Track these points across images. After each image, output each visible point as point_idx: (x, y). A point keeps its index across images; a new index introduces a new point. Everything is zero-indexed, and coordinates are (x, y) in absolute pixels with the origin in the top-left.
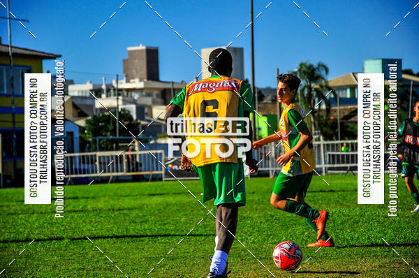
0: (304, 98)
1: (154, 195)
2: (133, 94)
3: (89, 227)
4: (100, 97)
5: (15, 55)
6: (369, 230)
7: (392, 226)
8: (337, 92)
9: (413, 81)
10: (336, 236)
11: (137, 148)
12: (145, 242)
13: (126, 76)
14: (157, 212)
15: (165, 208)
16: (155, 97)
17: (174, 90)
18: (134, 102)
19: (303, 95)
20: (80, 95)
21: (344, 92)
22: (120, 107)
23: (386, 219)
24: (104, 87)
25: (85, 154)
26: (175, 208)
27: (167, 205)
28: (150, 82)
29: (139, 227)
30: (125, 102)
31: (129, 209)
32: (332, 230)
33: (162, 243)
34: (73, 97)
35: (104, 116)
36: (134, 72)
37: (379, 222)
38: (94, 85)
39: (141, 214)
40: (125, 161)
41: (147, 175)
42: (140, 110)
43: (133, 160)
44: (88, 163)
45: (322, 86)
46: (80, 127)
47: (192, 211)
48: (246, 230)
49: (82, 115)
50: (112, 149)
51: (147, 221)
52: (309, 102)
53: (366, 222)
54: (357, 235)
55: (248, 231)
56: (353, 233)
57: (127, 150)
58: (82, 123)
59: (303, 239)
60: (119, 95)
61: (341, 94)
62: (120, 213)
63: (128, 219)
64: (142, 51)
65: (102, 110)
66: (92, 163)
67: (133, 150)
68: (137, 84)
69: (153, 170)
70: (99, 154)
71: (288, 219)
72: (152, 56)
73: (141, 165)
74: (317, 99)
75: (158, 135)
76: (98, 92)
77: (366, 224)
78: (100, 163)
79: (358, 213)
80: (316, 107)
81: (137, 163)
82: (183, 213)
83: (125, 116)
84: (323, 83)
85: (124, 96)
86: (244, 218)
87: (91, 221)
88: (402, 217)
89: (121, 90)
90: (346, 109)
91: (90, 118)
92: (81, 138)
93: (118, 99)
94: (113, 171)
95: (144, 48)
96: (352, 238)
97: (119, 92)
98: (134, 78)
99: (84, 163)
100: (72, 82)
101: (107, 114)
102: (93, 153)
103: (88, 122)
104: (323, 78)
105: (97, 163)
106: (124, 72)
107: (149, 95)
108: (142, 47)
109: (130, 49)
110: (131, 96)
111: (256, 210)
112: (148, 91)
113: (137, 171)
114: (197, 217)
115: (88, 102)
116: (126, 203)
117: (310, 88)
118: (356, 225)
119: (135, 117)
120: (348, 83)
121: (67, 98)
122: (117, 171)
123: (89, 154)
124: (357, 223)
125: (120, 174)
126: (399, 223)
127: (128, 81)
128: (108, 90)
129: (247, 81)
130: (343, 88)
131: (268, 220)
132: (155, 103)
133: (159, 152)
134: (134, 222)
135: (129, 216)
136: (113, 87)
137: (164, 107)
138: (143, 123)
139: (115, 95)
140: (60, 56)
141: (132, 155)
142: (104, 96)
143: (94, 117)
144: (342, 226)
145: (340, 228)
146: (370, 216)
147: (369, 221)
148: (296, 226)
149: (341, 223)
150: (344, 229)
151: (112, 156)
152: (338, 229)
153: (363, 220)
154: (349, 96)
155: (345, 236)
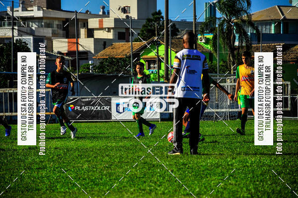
0: (223, 33)
2: (31, 23)
8: (260, 28)
10: (255, 188)
12: (42, 191)
13: (23, 3)
14: (56, 157)
15: (65, 154)
16: (55, 28)
17: (78, 20)
18: (32, 33)
19: (222, 29)
21: (268, 27)
22: (15, 38)
26: (76, 153)
27: (68, 150)
28: (50, 10)
30: (21, 33)
32: (251, 181)
33: (60, 192)
45: (243, 21)
47: (95, 157)
48: (156, 180)
51: (44, 168)
52: (229, 39)
53: (289, 174)
54: (278, 188)
55: (158, 180)
56: (274, 185)
59: (218, 191)
60: (14, 24)
61: (264, 30)
62: (14, 159)
63: (22, 165)
68: (36, 13)
71: (202, 168)
74: (237, 36)
79: (280, 163)
80: (237, 43)
82: (86, 159)
84: (245, 17)
85: (19, 26)
86: (154, 166)
89: (17, 19)
93: (13, 29)
94: (6, 111)
97: (14, 21)
98: (32, 6)
104: (245, 12)
107: (48, 26)
110: (28, 26)
111: (167, 157)
112: (48, 21)
114: (101, 164)
119: (32, 51)
120: (273, 17)
129: (160, 13)
130: (267, 23)
131: (180, 169)
132: (55, 35)
134: (29, 168)
135: (24, 161)
136: (8, 14)
137: (66, 40)
139: (9, 24)
144: (262, 178)
145: (259, 180)
146: (293, 167)
147: (293, 172)
148: (210, 177)
149: (261, 174)
150: (264, 181)
151: (5, 93)
152: (258, 181)
153: (286, 171)
154: (273, 32)
155: (266, 188)
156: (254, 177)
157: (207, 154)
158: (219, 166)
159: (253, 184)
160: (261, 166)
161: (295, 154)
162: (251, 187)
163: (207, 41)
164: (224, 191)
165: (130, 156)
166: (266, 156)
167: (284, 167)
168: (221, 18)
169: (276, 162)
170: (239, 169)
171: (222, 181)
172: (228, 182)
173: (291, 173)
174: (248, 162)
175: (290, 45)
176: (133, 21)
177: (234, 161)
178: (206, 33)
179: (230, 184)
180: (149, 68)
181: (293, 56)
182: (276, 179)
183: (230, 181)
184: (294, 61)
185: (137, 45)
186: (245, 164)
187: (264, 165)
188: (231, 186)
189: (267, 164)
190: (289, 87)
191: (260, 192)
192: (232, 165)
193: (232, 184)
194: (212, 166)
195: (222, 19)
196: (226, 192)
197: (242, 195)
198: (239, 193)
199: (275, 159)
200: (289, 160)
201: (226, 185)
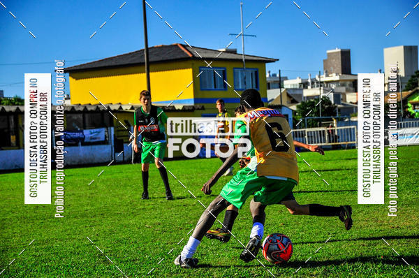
1: (350, 159)
2: (331, 85)
3: (303, 183)
4: (307, 88)
5: (246, 61)
11: (335, 125)
13: (326, 72)
16: (348, 86)
18: (332, 91)
20: (292, 87)
22: (322, 95)
24: (309, 81)
25: (298, 130)
28: (344, 75)
29: (340, 183)
30: (325, 91)
31: (332, 170)
34: (287, 89)
35: (310, 102)
36: (332, 68)
38: (302, 80)
39: (341, 174)
40: (327, 134)
41: (344, 144)
42: (337, 96)
43: (332, 133)
44: (300, 137)
46: (293, 110)
49: (294, 102)
50: (317, 126)
51: (346, 178)
57: (328, 127)
58: (294, 107)
60: (321, 86)
62: (326, 173)
63: (331, 177)
64: (338, 52)
65: (308, 97)
66: (302, 137)
67: (332, 126)
68: (334, 77)
69: (348, 141)
70: (307, 130)
72: (346, 56)
73: (339, 137)
75: (351, 115)
76: (305, 85)
78: (308, 137)
81: (336, 136)
83: (326, 101)
85: (324, 87)
87: (305, 179)
89: (322, 82)
91: (299, 104)
92: (293, 118)
93: (320, 89)
94: (318, 143)
95: (339, 50)
97: (321, 84)
98: (331, 73)
99: (296, 137)
100: (286, 79)
101: (312, 100)
102: (303, 130)
103: (298, 107)
105: (306, 137)
106: (324, 69)
107: (343, 85)
108: (338, 50)
109: (328, 52)
112: (343, 82)
113: (336, 142)
115: (298, 92)
116: (330, 165)
119: (333, 102)
121: (283, 90)
122: (321, 142)
123: (300, 130)
125: (323, 144)
127: (327, 76)
128: (313, 83)
132: (348, 91)
133: (352, 127)
134: (336, 179)
135: (332, 175)
136: (316, 80)
138: (339, 106)
139: (318, 86)
140: (278, 60)
141: (332, 130)
142: (309, 87)
143: (303, 103)
151: (317, 131)
165: (405, 169)
176: (402, 78)
180: (414, 109)
185: (405, 94)
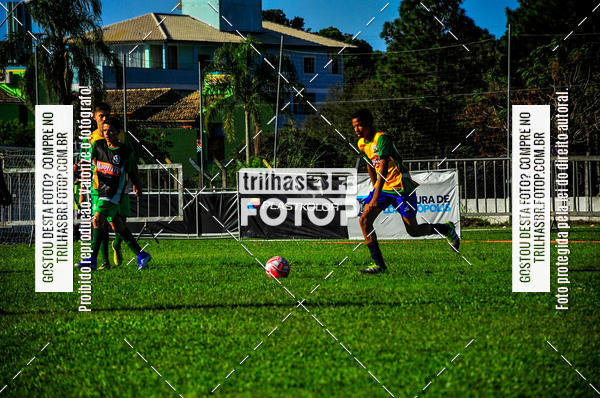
0: (48, 65)
6: (181, 365)
7: (231, 354)
8: (121, 57)
9: (285, 36)
10: (108, 378)
19: (45, 57)
21: (138, 55)
23: (219, 338)
32: (101, 365)
37: (204, 345)
45: (87, 42)
52: (59, 77)
53: (177, 346)
59: (33, 387)
74: (75, 71)
77: (176, 351)
79: (160, 326)
80: (75, 87)
84: (89, 33)
88: (255, 334)
90: (140, 95)
96: (144, 381)
104: (91, 23)
117: (60, 44)
118: (154, 353)
120: (146, 36)
124: (158, 348)
126: (247, 346)
144: (123, 356)
145: (118, 361)
146: (185, 333)
147: (183, 342)
148: (18, 359)
149: (122, 349)
150: (127, 362)
152: (115, 363)
153: (171, 341)
154: (147, 65)
155: (130, 377)
156: (107, 355)
157: (13, 313)
158: (38, 336)
159: (105, 370)
160: (123, 333)
161: (189, 307)
162: (102, 376)
163: (15, 81)
164: (46, 388)
166: (133, 313)
167: (167, 333)
168: (41, 35)
169: (153, 325)
170: (79, 342)
171: (42, 366)
172: (55, 367)
173: (181, 344)
174: (97, 326)
175: (181, 91)
177: (68, 325)
178: (13, 64)
179: (59, 372)
181: (186, 113)
182: (152, 358)
183: (58, 367)
184: (189, 124)
186: (90, 331)
187: (129, 330)
188: (60, 377)
189: (134, 329)
190: (181, 175)
191: (117, 385)
192: (64, 333)
193: (63, 373)
194: (22, 336)
195: (44, 37)
196: (49, 389)
197: (81, 394)
198: (76, 390)
199: (151, 318)
200: (177, 319)
201: (50, 374)
